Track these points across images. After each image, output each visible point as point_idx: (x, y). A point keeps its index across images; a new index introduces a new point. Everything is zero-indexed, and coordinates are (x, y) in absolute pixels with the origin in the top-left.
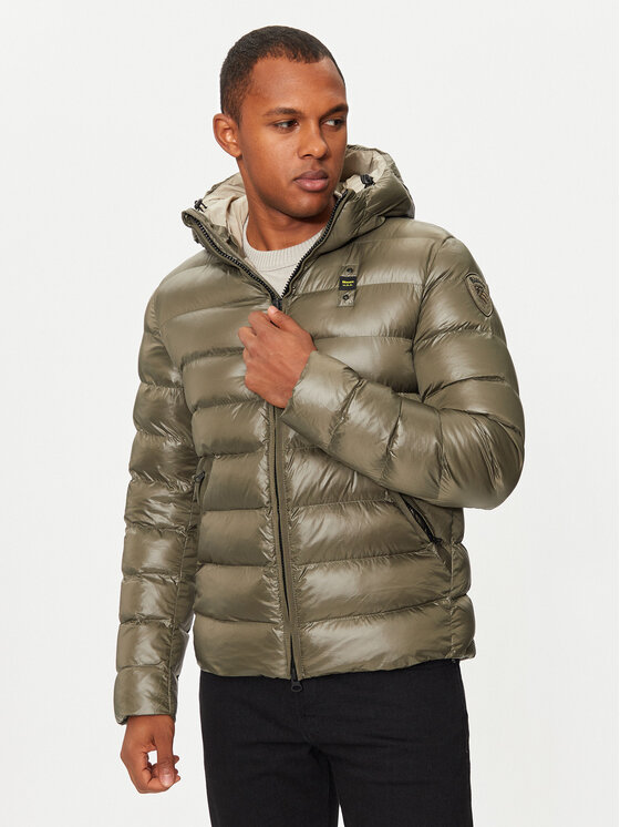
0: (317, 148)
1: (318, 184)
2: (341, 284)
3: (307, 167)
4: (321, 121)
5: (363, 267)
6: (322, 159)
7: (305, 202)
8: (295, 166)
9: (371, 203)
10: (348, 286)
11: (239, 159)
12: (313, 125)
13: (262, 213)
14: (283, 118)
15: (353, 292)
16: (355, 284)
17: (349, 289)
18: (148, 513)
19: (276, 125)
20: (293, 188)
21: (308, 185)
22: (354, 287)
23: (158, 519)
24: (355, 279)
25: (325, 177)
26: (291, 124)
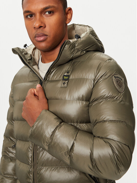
2: (63, 78)
9: (78, 46)
10: (66, 79)
15: (67, 81)
16: (68, 78)
17: (66, 80)
18: (7, 152)
22: (68, 80)
23: (11, 155)
24: (69, 76)
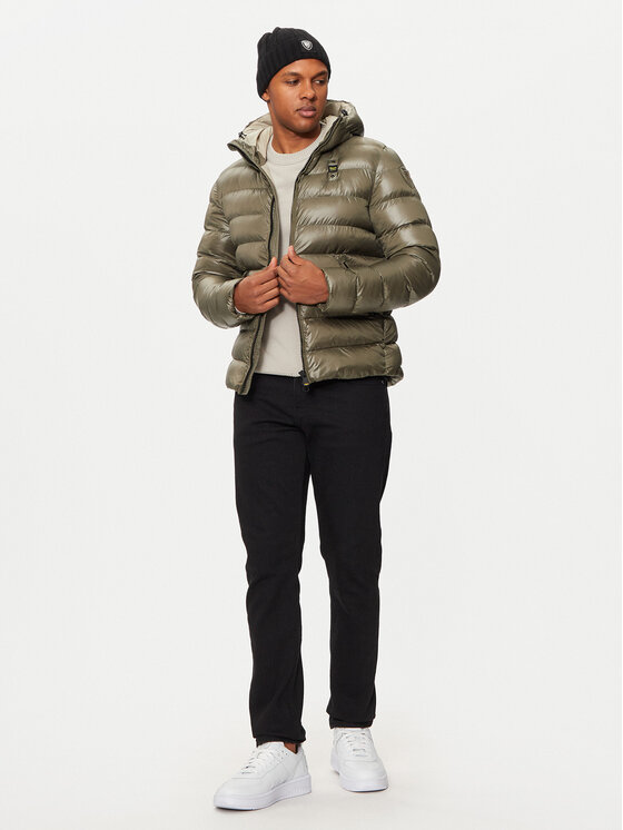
0: (310, 94)
1: (310, 113)
2: (329, 169)
3: (305, 104)
4: (312, 80)
5: (340, 161)
6: (313, 100)
7: (303, 123)
8: (297, 103)
11: (268, 102)
12: (308, 82)
13: (280, 132)
14: (292, 79)
15: (336, 173)
16: (337, 169)
17: (333, 171)
19: (288, 82)
20: (297, 115)
21: (305, 114)
24: (337, 166)
25: (314, 110)
26: (296, 82)
